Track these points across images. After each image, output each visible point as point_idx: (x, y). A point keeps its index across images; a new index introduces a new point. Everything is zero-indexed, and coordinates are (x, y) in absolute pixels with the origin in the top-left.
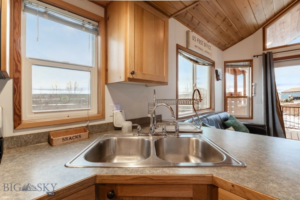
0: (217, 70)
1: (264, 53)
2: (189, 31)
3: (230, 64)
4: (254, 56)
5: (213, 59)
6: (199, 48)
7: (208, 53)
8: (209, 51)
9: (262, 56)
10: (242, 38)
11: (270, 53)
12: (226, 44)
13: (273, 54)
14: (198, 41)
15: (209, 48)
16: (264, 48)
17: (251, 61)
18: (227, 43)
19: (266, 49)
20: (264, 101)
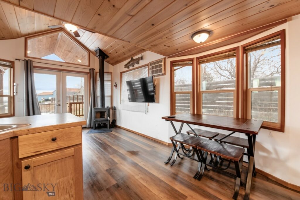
1: (25, 59)
4: (16, 59)
9: (24, 61)
11: (30, 60)
13: (33, 62)
16: (26, 55)
17: (12, 63)
19: (27, 56)
20: (26, 99)
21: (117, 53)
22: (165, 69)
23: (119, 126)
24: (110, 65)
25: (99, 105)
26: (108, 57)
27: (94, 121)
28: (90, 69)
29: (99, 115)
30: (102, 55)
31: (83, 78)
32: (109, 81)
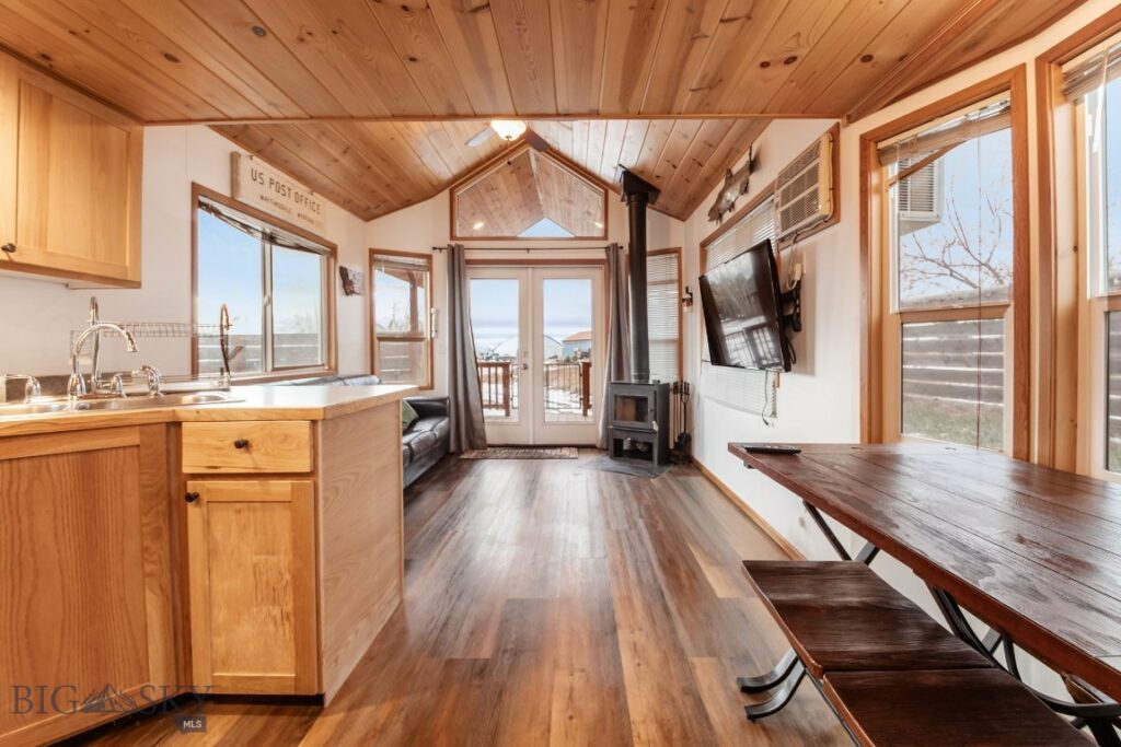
0: (346, 269)
1: (450, 245)
2: (239, 155)
3: (385, 257)
4: (434, 248)
5: (330, 237)
6: (276, 204)
7: (311, 221)
8: (312, 215)
9: (447, 250)
10: (408, 201)
11: (459, 246)
12: (369, 208)
13: (465, 250)
14: (273, 186)
15: (316, 208)
16: (452, 236)
17: (429, 257)
18: (372, 206)
19: (455, 237)
21: (675, 167)
22: (835, 189)
23: (698, 463)
24: (673, 221)
25: (631, 374)
26: (657, 191)
27: (611, 427)
28: (607, 248)
29: (631, 410)
30: (638, 189)
31: (589, 282)
32: (670, 282)
